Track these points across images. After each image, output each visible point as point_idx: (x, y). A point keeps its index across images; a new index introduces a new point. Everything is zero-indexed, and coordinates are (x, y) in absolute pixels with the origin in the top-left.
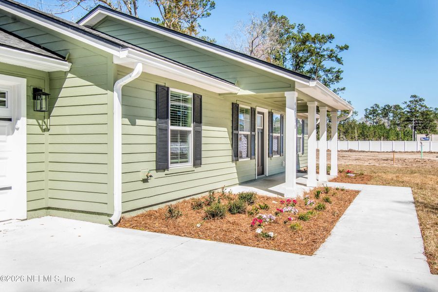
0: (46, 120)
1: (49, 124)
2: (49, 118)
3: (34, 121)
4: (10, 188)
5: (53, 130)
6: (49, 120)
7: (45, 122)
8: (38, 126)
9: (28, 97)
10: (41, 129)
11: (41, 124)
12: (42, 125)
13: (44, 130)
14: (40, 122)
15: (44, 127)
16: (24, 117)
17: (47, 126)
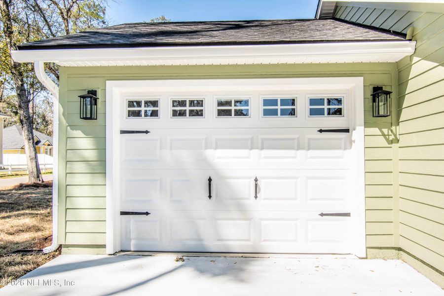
0: (393, 128)
1: (398, 134)
2: (398, 125)
3: (376, 131)
4: (348, 215)
5: (403, 141)
6: (398, 127)
7: (392, 131)
8: (382, 136)
9: (367, 100)
10: (387, 140)
11: (386, 133)
12: (388, 135)
13: (392, 142)
14: (385, 131)
15: (392, 137)
16: (361, 126)
17: (395, 136)
